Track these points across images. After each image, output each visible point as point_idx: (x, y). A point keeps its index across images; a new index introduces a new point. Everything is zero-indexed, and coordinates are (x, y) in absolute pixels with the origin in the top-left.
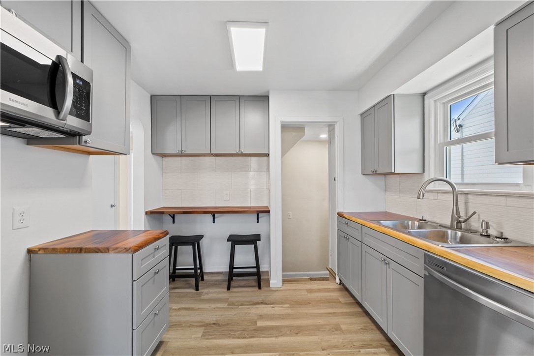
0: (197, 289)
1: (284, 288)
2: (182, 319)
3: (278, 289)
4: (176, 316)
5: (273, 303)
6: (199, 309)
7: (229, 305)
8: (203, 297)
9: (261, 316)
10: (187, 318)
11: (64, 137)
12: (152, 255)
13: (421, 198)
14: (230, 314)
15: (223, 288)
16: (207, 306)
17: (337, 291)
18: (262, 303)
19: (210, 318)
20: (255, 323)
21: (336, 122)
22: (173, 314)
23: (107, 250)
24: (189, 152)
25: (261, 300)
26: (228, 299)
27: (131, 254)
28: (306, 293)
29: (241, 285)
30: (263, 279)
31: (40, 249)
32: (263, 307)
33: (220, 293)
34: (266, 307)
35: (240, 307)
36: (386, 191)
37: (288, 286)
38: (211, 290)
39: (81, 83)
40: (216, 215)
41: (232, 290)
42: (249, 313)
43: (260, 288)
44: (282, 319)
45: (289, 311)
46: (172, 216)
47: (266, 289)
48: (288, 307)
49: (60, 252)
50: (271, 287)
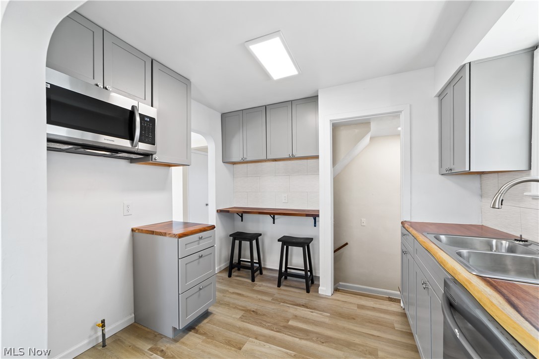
0: (253, 280)
1: (334, 297)
2: (232, 301)
3: (327, 297)
4: (229, 297)
5: (314, 309)
6: (247, 297)
7: (273, 299)
8: (255, 288)
9: (296, 316)
10: (236, 302)
11: (142, 157)
12: (197, 242)
13: (497, 207)
14: (271, 308)
15: (275, 284)
16: (254, 296)
17: (399, 315)
18: (303, 305)
19: (253, 306)
20: (288, 321)
21: (401, 112)
22: (228, 295)
23: (164, 234)
24: (249, 159)
25: (304, 302)
26: (275, 294)
27: (177, 239)
28: (356, 308)
29: (292, 285)
30: (316, 284)
31: (136, 229)
32: (303, 310)
33: (270, 288)
34: (305, 311)
35: (282, 304)
36: (481, 196)
37: (339, 296)
38: (264, 284)
39: (148, 120)
40: (276, 216)
41: (282, 287)
42: (287, 311)
43: (308, 291)
44: (315, 325)
45: (327, 320)
46: (240, 215)
47: (314, 294)
48: (327, 316)
49: (144, 233)
50: (319, 293)
